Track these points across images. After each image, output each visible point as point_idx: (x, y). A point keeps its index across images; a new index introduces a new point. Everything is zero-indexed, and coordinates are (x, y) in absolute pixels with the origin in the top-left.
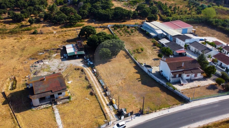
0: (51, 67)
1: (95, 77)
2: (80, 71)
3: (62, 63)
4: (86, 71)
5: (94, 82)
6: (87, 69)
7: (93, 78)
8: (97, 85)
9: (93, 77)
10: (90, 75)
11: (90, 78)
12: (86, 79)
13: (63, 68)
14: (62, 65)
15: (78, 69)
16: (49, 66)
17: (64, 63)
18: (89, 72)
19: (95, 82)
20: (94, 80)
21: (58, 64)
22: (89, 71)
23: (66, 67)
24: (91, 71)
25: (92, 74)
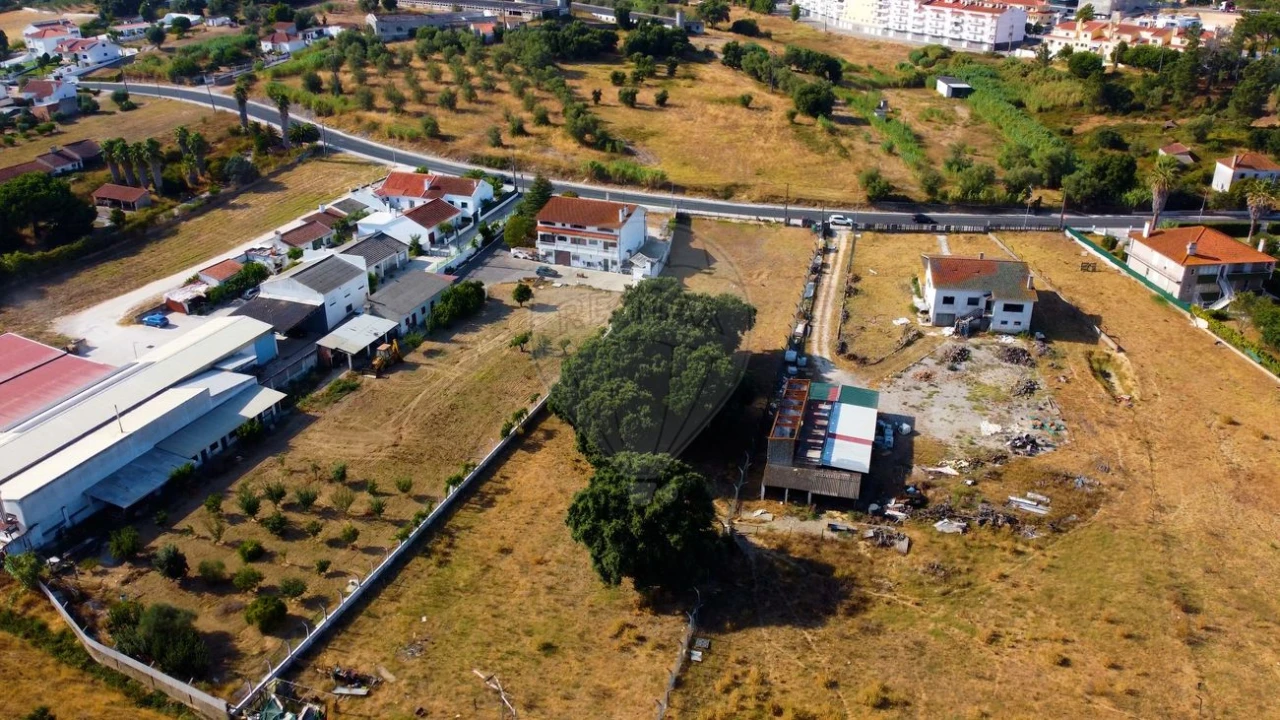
0: (965, 403)
1: (818, 313)
2: (852, 349)
3: (913, 406)
4: (830, 342)
5: (829, 304)
6: (820, 350)
7: (824, 311)
8: (828, 292)
9: (823, 316)
10: (826, 326)
11: (834, 317)
12: (847, 317)
13: (911, 383)
14: (915, 398)
15: (853, 357)
16: (975, 408)
17: (905, 404)
18: (821, 336)
19: (826, 301)
20: (825, 306)
21: (934, 410)
22: (820, 342)
23: (900, 382)
24: (815, 337)
25: (816, 325)
